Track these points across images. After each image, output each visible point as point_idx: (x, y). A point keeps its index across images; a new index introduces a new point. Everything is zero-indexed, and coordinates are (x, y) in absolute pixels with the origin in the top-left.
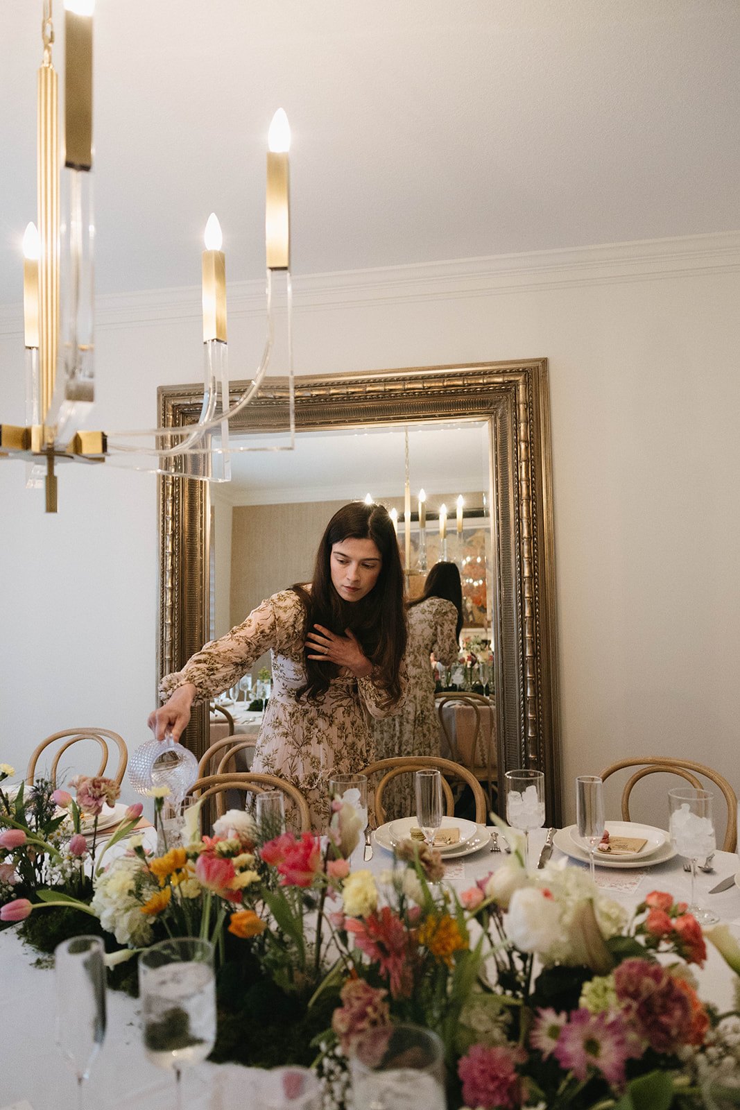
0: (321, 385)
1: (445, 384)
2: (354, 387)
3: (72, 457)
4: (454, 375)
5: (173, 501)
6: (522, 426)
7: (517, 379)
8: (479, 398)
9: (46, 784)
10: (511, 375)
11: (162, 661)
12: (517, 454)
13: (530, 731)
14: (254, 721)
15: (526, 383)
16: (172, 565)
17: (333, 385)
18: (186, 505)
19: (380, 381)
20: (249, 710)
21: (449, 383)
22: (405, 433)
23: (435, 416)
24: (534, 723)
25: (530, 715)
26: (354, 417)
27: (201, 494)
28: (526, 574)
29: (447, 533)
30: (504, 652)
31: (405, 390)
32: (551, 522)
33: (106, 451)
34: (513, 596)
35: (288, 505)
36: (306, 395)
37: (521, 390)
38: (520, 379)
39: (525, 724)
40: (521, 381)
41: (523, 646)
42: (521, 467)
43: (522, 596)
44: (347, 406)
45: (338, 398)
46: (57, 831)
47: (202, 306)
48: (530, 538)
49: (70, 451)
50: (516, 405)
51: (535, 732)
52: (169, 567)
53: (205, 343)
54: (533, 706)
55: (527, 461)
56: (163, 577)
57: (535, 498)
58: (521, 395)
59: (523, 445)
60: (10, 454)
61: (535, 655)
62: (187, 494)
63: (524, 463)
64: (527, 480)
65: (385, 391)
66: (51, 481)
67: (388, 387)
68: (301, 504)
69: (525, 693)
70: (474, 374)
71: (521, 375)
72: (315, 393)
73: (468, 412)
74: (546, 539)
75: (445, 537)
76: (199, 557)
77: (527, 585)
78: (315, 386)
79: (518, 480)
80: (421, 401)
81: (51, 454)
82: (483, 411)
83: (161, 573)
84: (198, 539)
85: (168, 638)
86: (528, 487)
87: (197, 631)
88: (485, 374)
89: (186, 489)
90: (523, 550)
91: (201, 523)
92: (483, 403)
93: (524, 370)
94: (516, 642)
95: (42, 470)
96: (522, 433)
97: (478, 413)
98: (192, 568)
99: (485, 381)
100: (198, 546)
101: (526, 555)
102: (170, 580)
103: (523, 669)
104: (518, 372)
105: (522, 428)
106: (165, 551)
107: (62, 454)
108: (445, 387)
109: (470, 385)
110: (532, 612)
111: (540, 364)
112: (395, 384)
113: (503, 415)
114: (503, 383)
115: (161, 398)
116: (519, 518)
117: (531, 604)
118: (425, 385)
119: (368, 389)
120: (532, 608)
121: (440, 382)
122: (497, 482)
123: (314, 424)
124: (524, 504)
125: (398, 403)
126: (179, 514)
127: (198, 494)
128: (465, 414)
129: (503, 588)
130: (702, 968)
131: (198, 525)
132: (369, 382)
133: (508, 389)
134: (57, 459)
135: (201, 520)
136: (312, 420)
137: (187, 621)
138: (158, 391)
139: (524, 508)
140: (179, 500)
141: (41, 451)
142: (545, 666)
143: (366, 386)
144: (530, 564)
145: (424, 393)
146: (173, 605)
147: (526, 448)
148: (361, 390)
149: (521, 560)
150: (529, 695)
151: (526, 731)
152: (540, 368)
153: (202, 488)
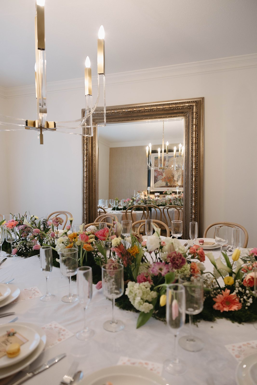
0: (131, 108)
1: (170, 106)
2: (141, 108)
3: (47, 129)
4: (173, 104)
5: (86, 145)
6: (194, 120)
7: (193, 104)
8: (181, 111)
9: (46, 220)
10: (191, 103)
11: (84, 193)
12: (192, 129)
13: (193, 216)
14: (112, 213)
15: (196, 106)
16: (86, 164)
17: (135, 107)
18: (90, 146)
19: (149, 106)
20: (112, 210)
21: (171, 106)
22: (163, 122)
23: (167, 117)
24: (195, 213)
25: (193, 211)
26: (141, 118)
27: (95, 142)
28: (194, 167)
29: (176, 156)
30: (186, 192)
31: (157, 109)
32: (203, 151)
33: (55, 127)
34: (190, 174)
35: (127, 147)
36: (126, 111)
37: (194, 108)
38: (194, 104)
39: (192, 214)
40: (194, 105)
41: (192, 190)
42: (193, 133)
43: (192, 174)
44: (139, 114)
45: (136, 112)
46: (48, 232)
47: (85, 84)
48: (195, 156)
49: (46, 127)
50: (193, 113)
51: (195, 216)
52: (85, 165)
53: (86, 96)
54: (194, 208)
55: (195, 131)
56: (83, 168)
57: (198, 143)
58: (194, 110)
59: (194, 126)
60: (30, 128)
61: (195, 193)
62: (90, 142)
63: (194, 132)
64: (195, 137)
65: (151, 109)
66: (41, 136)
67: (152, 108)
68: (131, 147)
69: (192, 204)
70: (180, 103)
71: (194, 103)
72: (129, 110)
73: (177, 116)
74: (201, 156)
75: (175, 157)
76: (94, 162)
77: (194, 171)
78: (129, 108)
79: (192, 138)
80: (162, 112)
81: (41, 128)
82: (182, 115)
83: (83, 167)
84: (94, 156)
85: (85, 186)
86: (195, 140)
87: (94, 184)
88: (183, 103)
89: (90, 141)
90: (193, 160)
91: (95, 152)
92: (182, 113)
93: (196, 101)
94: (190, 189)
95: (39, 133)
96: (194, 122)
97: (181, 116)
98: (92, 165)
99: (183, 105)
100: (94, 159)
101: (194, 161)
102: (86, 169)
103: (192, 197)
104: (194, 102)
105: (194, 121)
106: (84, 160)
107: (44, 128)
108: (170, 107)
109: (178, 107)
110: (195, 179)
111: (201, 99)
112: (154, 107)
113: (188, 116)
114: (189, 106)
115: (83, 112)
116: (192, 150)
117: (195, 177)
118: (164, 107)
119: (146, 108)
120: (195, 178)
121: (168, 106)
122: (186, 138)
123: (129, 120)
124: (194, 145)
125: (155, 113)
126: (88, 149)
127: (94, 142)
128: (176, 116)
129: (187, 172)
130: (204, 262)
131: (94, 152)
132: (146, 106)
133: (191, 107)
134: (43, 129)
135: (95, 150)
136: (128, 119)
137: (91, 181)
138: (82, 110)
139: (194, 146)
140: (88, 144)
141: (38, 127)
142: (199, 196)
143: (145, 108)
144: (195, 164)
145: (163, 110)
146: (86, 176)
147: (195, 127)
148: (143, 109)
149: (192, 163)
150: (193, 205)
151: (192, 216)
152: (202, 101)
153: (95, 141)
